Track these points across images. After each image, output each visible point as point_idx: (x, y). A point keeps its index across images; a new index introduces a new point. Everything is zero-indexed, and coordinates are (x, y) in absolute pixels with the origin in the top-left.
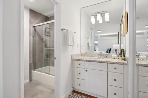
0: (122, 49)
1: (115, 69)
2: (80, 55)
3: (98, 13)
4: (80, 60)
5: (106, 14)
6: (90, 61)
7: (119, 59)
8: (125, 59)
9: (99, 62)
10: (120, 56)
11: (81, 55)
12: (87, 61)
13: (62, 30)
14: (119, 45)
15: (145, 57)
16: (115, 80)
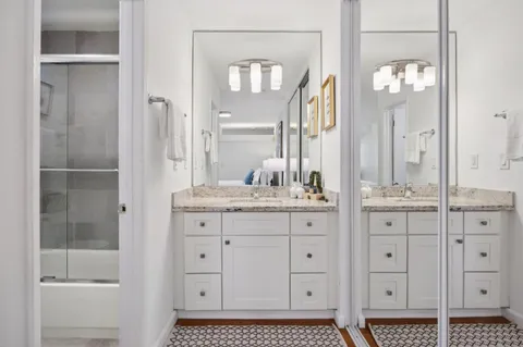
0: (314, 173)
1: (309, 225)
2: (191, 192)
3: (255, 61)
4: (204, 210)
5: (274, 68)
6: (239, 210)
7: (309, 198)
8: (323, 198)
9: (266, 210)
10: (311, 190)
11: (195, 195)
12: (228, 210)
13: (151, 101)
14: (284, 160)
15: (370, 189)
16: (310, 256)
